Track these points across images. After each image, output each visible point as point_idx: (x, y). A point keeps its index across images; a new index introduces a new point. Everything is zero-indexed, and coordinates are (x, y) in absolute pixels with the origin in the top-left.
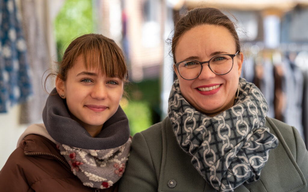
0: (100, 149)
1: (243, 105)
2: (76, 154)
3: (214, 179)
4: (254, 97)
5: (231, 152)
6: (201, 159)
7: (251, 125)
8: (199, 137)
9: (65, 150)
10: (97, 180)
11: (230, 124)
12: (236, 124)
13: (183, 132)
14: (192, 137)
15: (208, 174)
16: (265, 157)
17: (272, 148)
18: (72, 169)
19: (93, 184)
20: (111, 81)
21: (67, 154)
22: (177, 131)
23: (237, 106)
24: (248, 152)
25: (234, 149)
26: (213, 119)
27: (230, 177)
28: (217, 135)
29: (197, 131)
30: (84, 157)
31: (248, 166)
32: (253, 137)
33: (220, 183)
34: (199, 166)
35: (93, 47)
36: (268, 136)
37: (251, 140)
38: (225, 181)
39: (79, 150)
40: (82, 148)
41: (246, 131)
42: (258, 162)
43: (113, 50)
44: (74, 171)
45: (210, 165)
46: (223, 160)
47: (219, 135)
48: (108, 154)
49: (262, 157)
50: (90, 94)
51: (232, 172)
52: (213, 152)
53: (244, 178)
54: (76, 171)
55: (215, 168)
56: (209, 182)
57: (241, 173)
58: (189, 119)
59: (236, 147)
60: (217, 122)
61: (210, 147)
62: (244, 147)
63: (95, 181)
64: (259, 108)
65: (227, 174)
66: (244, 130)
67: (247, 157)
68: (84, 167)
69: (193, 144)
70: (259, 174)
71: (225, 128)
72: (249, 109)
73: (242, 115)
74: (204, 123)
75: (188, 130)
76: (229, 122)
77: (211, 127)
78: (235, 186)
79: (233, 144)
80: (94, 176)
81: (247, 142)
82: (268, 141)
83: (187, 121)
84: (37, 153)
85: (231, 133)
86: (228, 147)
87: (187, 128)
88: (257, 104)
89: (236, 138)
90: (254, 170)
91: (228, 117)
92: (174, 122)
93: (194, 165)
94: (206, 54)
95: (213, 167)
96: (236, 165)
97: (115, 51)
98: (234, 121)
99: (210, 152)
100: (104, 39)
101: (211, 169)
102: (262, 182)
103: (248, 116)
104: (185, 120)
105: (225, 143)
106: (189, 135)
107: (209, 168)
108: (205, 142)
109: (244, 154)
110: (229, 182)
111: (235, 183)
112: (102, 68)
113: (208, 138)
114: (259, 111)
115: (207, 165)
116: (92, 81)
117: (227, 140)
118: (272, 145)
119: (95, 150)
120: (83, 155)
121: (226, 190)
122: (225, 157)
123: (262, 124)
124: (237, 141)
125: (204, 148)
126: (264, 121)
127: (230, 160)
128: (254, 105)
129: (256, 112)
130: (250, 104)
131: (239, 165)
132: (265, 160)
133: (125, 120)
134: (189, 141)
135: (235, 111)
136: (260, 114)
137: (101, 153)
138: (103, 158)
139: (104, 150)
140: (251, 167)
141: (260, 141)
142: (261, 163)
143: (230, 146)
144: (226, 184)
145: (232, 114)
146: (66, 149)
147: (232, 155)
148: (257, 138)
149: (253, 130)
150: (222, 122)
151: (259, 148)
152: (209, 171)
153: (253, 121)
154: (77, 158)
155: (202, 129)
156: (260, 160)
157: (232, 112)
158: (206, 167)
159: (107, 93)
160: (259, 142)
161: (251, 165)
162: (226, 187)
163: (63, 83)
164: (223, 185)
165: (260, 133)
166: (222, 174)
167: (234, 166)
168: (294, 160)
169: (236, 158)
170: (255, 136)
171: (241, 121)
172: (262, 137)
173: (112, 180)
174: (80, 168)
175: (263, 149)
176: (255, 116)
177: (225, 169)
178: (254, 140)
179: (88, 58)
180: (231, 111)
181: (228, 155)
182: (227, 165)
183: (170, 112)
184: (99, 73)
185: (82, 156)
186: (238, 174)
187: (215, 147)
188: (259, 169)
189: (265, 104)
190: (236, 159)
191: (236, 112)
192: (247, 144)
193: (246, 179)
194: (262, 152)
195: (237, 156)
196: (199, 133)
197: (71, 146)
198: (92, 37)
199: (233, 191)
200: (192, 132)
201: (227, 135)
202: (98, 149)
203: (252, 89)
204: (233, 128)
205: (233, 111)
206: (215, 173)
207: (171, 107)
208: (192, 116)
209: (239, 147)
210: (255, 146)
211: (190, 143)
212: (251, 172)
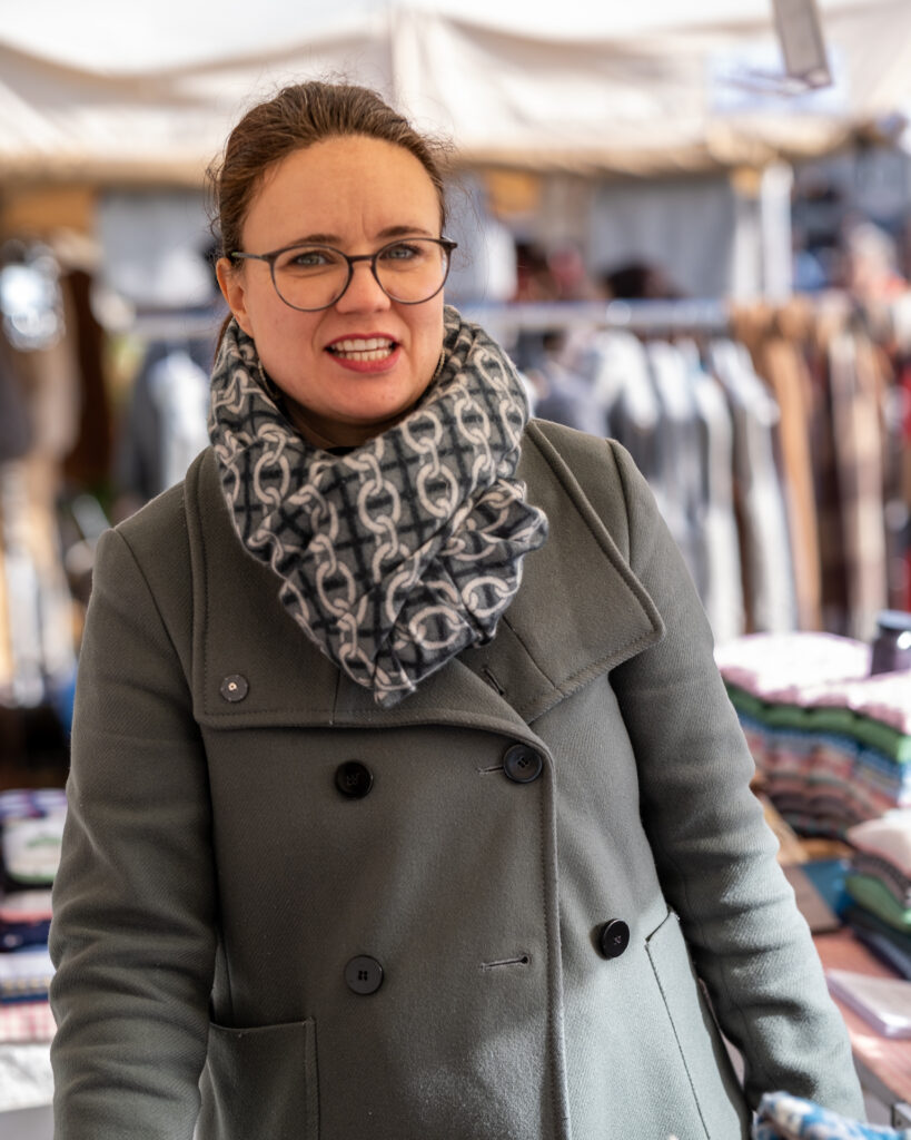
1: (441, 414)
3: (352, 656)
4: (480, 381)
5: (402, 572)
6: (310, 592)
7: (465, 481)
8: (300, 522)
11: (399, 481)
12: (416, 479)
13: (251, 503)
14: (279, 521)
15: (333, 639)
16: (510, 580)
17: (533, 549)
22: (232, 494)
23: (421, 418)
24: (456, 568)
25: (412, 561)
26: (343, 464)
27: (404, 648)
28: (358, 517)
29: (293, 505)
31: (459, 611)
32: (476, 520)
33: (371, 666)
34: (306, 613)
36: (520, 515)
37: (467, 527)
38: (386, 662)
41: (449, 499)
42: (489, 596)
45: (338, 613)
46: (377, 598)
47: (364, 518)
49: (503, 579)
51: (408, 633)
52: (346, 572)
53: (445, 649)
55: (353, 622)
56: (339, 662)
57: (435, 633)
58: (268, 460)
59: (417, 555)
60: (355, 476)
61: (336, 554)
62: (444, 553)
64: (495, 418)
65: (392, 639)
66: (443, 497)
67: (456, 584)
69: (281, 542)
70: (493, 633)
71: (383, 496)
72: (461, 426)
73: (437, 447)
74: (316, 479)
75: (266, 495)
76: (396, 473)
77: (337, 492)
78: (418, 675)
79: (407, 545)
81: (454, 536)
82: (520, 530)
83: (263, 466)
85: (403, 509)
86: (391, 555)
87: (263, 489)
88: (489, 404)
89: (417, 526)
90: (477, 623)
91: (392, 457)
92: (226, 462)
93: (290, 609)
94: (366, 232)
95: (348, 617)
96: (421, 609)
98: (411, 469)
99: (338, 571)
101: (340, 624)
102: (520, 639)
103: (457, 451)
104: (255, 464)
105: (383, 543)
106: (268, 514)
107: (335, 619)
108: (320, 538)
109: (446, 575)
110: (398, 662)
111: (417, 664)
113: (330, 527)
114: (495, 427)
115: (328, 612)
117: (389, 532)
118: (532, 541)
121: (390, 688)
122: (384, 589)
123: (505, 469)
124: (420, 535)
125: (317, 559)
126: (513, 458)
127: (399, 595)
128: (478, 409)
129: (485, 435)
130: (465, 406)
131: (429, 611)
132: (511, 590)
134: (269, 533)
135: (413, 437)
136: (498, 439)
140: (470, 615)
141: (497, 530)
142: (500, 599)
143: (398, 553)
144: (390, 670)
145: (403, 447)
147: (407, 579)
148: (485, 522)
149: (473, 493)
150: (370, 475)
151: (492, 555)
152: (337, 632)
153: (473, 464)
155: (308, 498)
156: (497, 591)
157: (403, 441)
158: (326, 616)
160: (492, 534)
161: (467, 609)
162: (391, 678)
164: (380, 673)
165: (497, 506)
166: (377, 641)
167: (414, 615)
168: (622, 559)
169: (421, 588)
170: (479, 516)
171: (433, 470)
172: (503, 518)
175: (505, 556)
176: (481, 446)
177: (384, 625)
178: (477, 528)
180: (400, 439)
181: (391, 580)
182: (391, 612)
183: (213, 424)
186: (427, 638)
187: (353, 556)
188: (492, 618)
189: (517, 402)
190: (421, 593)
191: (417, 440)
192: (456, 544)
193: (455, 651)
194: (501, 565)
195: (421, 583)
196: (300, 511)
199: (413, 689)
200: (278, 504)
201: (389, 515)
203: (476, 350)
204: (409, 494)
205: (408, 438)
206: (355, 637)
207: (219, 409)
208: (279, 452)
209: (427, 554)
210: (478, 546)
211: (272, 539)
212: (468, 630)
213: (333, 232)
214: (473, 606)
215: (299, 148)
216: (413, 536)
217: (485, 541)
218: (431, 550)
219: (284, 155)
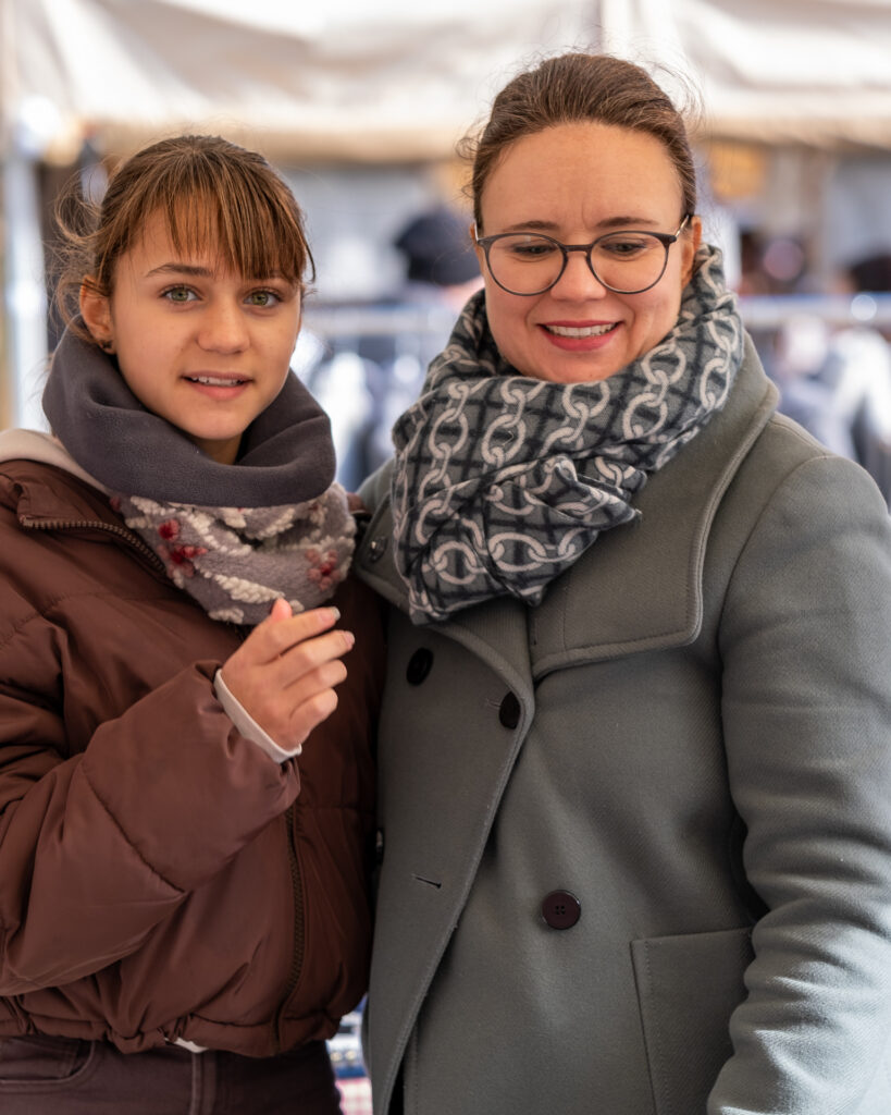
0: (255, 507)
2: (180, 524)
5: (436, 499)
9: (141, 514)
10: (255, 598)
16: (550, 547)
18: (172, 571)
19: (242, 614)
20: (258, 293)
21: (150, 526)
24: (493, 515)
25: (447, 492)
30: (206, 530)
31: (480, 556)
35: (194, 187)
36: (561, 485)
39: (190, 510)
40: (199, 504)
41: (506, 450)
42: (520, 555)
43: (260, 192)
44: (178, 577)
48: (279, 522)
49: (542, 543)
50: (194, 339)
54: (185, 576)
57: (455, 568)
59: (453, 489)
63: (251, 600)
65: (421, 560)
66: (500, 446)
67: (486, 530)
68: (212, 561)
73: (527, 403)
79: (450, 476)
80: (245, 584)
84: (55, 523)
86: (436, 481)
89: (467, 463)
90: (497, 573)
96: (448, 541)
97: (265, 195)
100: (227, 157)
103: (545, 414)
105: (435, 468)
110: (422, 584)
112: (227, 252)
116: (199, 294)
117: (444, 460)
119: (240, 507)
120: (200, 523)
124: (465, 472)
131: (454, 545)
132: (549, 557)
133: (320, 418)
137: (256, 517)
138: (261, 535)
139: (267, 510)
142: (532, 561)
143: (441, 481)
146: (146, 511)
147: (439, 507)
148: (534, 483)
150: (456, 404)
151: (530, 515)
154: (186, 537)
156: (531, 551)
159: (248, 333)
160: (539, 496)
161: (489, 557)
163: (105, 302)
165: (547, 470)
167: (442, 544)
169: (453, 520)
173: (299, 600)
174: (197, 566)
175: (541, 521)
177: (412, 545)
179: (181, 220)
181: (427, 504)
182: (419, 533)
184: (217, 268)
185: (201, 526)
186: (447, 569)
188: (517, 575)
190: (453, 526)
192: (496, 492)
194: (540, 529)
195: (455, 516)
197: (163, 501)
198: (189, 151)
201: (452, 445)
202: (249, 507)
209: (462, 490)
212: (485, 576)
213: (552, 219)
214: (496, 556)
215: (533, 132)
216: (458, 470)
217: (524, 499)
218: (465, 488)
219: (517, 135)
